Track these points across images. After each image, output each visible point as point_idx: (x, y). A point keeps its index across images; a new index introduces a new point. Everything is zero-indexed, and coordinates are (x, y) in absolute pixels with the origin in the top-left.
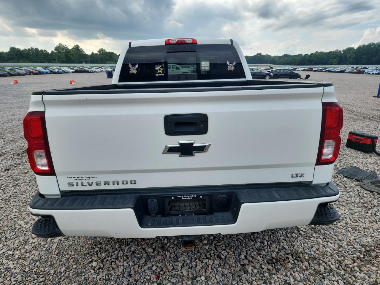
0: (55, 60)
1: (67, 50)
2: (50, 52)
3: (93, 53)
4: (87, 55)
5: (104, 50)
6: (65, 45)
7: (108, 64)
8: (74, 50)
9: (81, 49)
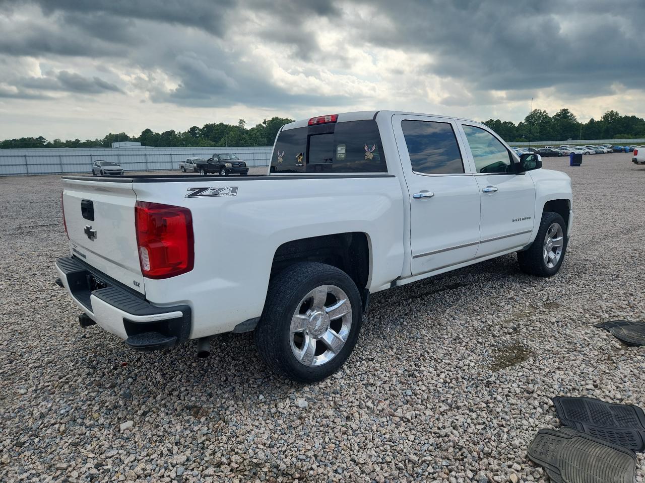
0: (520, 136)
1: (544, 119)
2: (516, 125)
3: (592, 120)
4: (579, 125)
5: (617, 113)
6: (545, 111)
7: (618, 139)
8: (558, 118)
9: (572, 115)
